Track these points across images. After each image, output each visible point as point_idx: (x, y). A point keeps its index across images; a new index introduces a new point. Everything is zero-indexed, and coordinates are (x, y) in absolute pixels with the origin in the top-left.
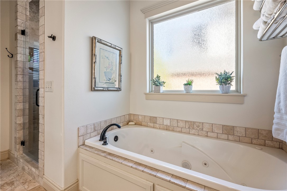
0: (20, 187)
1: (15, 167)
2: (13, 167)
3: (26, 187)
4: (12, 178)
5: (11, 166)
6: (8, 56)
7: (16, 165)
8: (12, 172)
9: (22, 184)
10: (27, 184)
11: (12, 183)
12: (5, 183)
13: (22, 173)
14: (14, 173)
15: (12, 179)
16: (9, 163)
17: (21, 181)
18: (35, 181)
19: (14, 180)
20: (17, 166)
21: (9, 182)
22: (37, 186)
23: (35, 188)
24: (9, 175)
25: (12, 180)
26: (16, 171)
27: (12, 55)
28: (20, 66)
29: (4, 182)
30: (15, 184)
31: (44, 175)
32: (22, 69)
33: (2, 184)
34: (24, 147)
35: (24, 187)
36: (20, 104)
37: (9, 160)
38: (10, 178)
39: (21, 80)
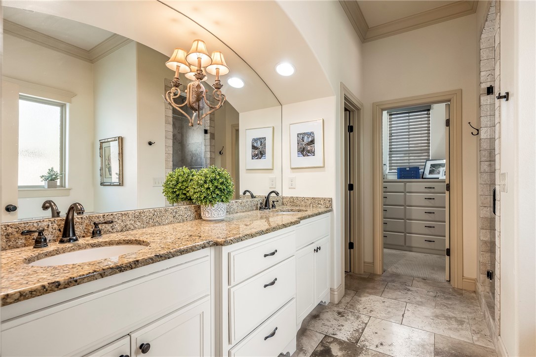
0: (467, 333)
1: (476, 307)
2: (474, 305)
3: (475, 338)
4: (465, 316)
5: (472, 303)
6: (472, 133)
7: (479, 305)
8: (469, 310)
9: (472, 332)
10: (479, 336)
11: (461, 322)
12: (454, 317)
13: (480, 320)
14: (471, 313)
15: (464, 318)
16: (473, 297)
17: (474, 328)
18: (491, 340)
19: (465, 320)
20: (479, 308)
21: (459, 319)
22: (490, 349)
23: (486, 348)
24: (464, 312)
25: (464, 320)
26: (475, 312)
27: (478, 130)
28: (485, 147)
29: (453, 315)
30: (464, 325)
31: (500, 335)
32: (488, 152)
33: (451, 316)
34: (491, 281)
35: (472, 336)
36: (485, 209)
37: (473, 295)
38: (463, 316)
39: (487, 170)
